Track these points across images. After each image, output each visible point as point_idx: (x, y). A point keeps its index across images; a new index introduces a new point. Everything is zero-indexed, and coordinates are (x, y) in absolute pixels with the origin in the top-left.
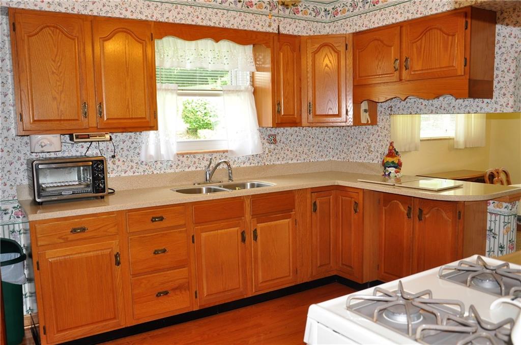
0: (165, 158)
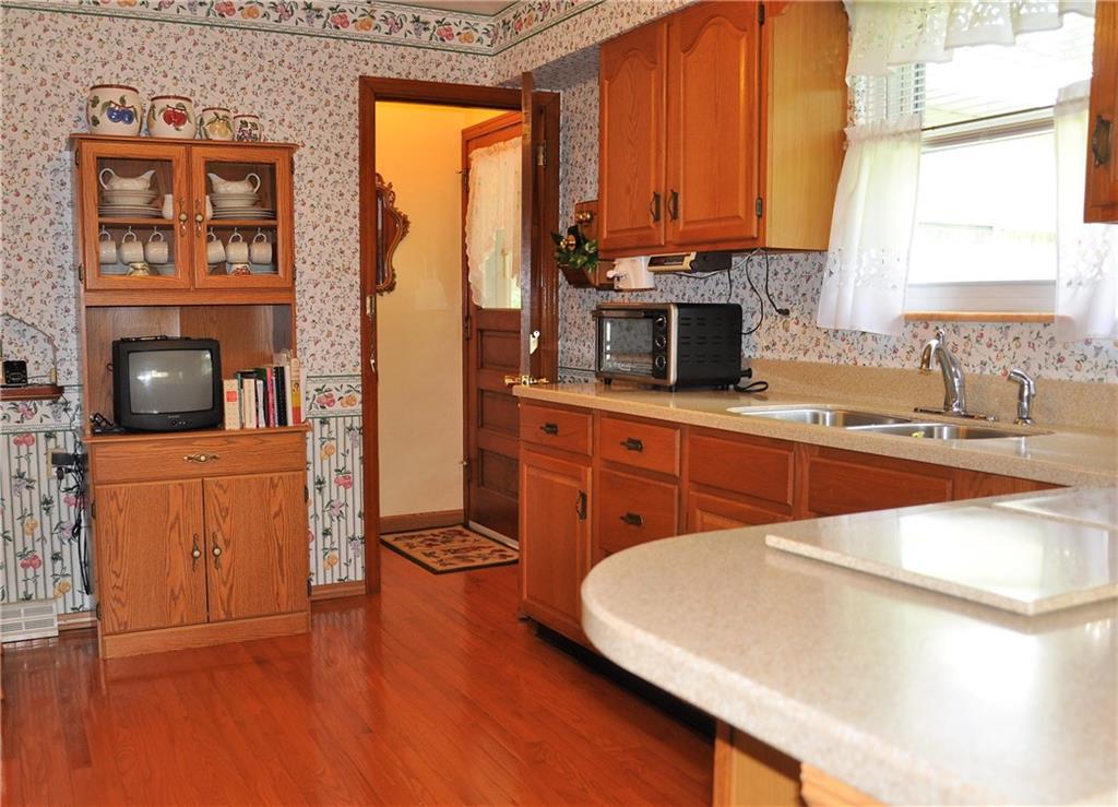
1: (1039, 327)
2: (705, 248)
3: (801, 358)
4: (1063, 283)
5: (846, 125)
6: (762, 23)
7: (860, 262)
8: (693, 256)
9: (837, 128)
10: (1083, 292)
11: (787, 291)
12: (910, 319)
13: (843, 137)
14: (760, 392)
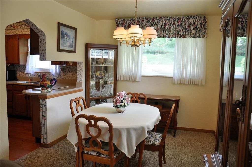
0: (31, 73)
1: (48, 73)
2: (11, 64)
3: (23, 76)
4: (50, 69)
5: (28, 51)
6: (18, 40)
7: (30, 66)
8: (10, 65)
9: (27, 51)
10: (52, 70)
11: (21, 69)
12: (36, 72)
13: (28, 52)
14: (19, 80)
